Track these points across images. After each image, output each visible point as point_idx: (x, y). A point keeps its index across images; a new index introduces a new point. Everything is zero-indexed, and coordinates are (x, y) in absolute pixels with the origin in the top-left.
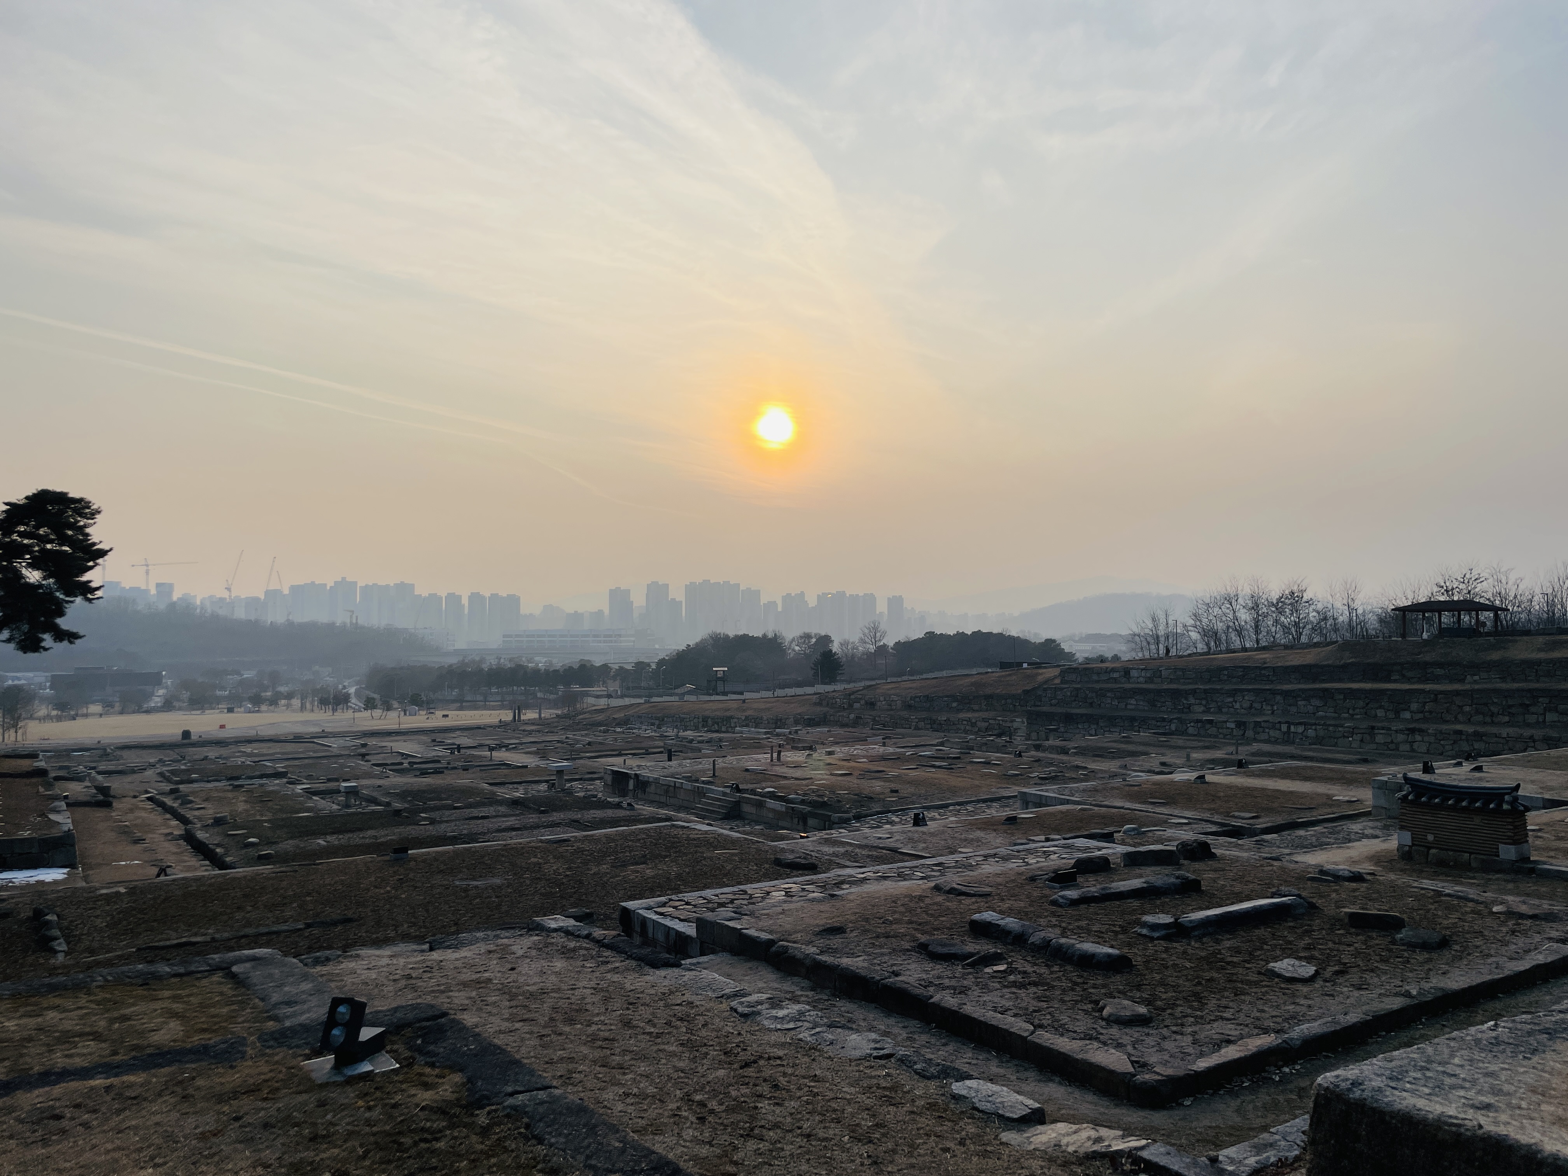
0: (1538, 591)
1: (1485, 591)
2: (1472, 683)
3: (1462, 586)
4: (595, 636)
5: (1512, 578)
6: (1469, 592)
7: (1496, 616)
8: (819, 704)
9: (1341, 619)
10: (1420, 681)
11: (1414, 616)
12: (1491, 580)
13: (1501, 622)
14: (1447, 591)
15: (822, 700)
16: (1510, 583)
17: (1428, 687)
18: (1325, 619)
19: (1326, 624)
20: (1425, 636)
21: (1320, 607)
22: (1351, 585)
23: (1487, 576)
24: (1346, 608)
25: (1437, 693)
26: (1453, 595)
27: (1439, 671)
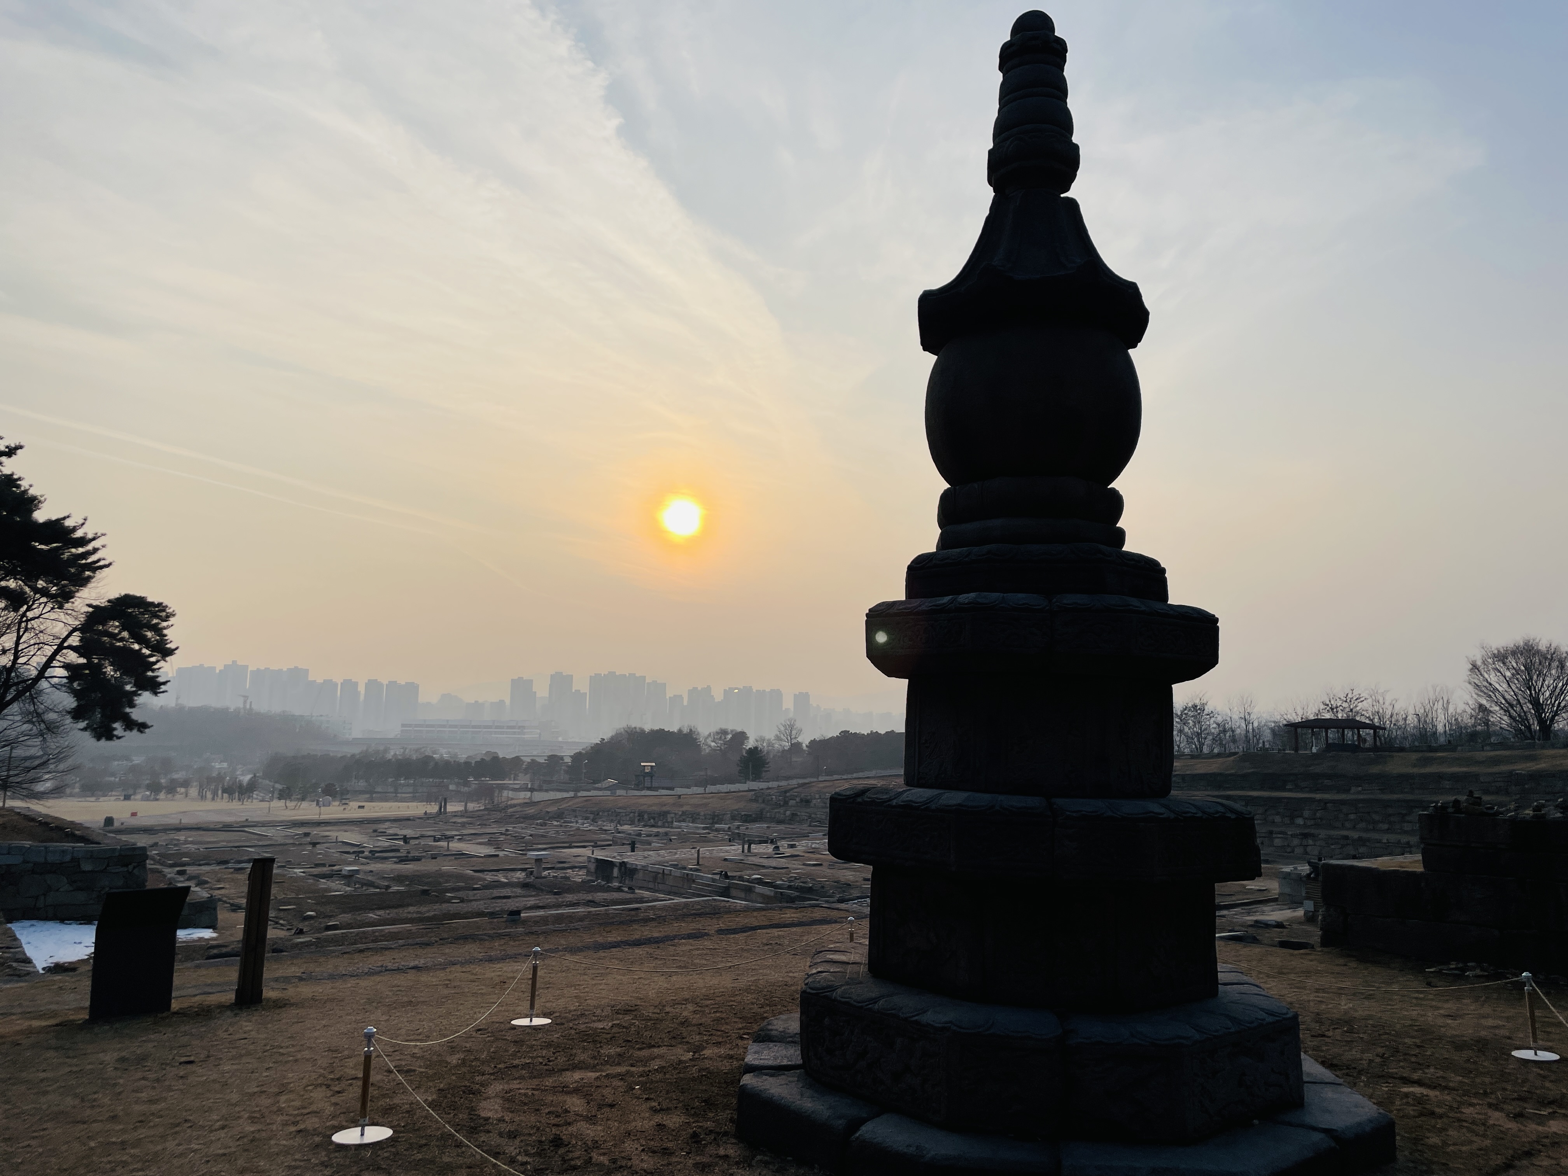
0: (1411, 711)
1: (1366, 710)
2: (1354, 794)
3: (1345, 705)
4: (497, 727)
5: (1388, 699)
6: (1351, 710)
7: (1375, 732)
8: (755, 800)
9: (1238, 731)
10: (1311, 791)
11: (1305, 730)
12: (1370, 700)
13: (1380, 739)
14: (1332, 709)
15: (758, 796)
16: (1387, 703)
17: (1318, 796)
18: (1225, 731)
19: (1225, 735)
20: (1314, 750)
21: (1219, 719)
22: (1247, 700)
23: (1367, 696)
24: (1243, 721)
25: (1326, 802)
26: (1337, 712)
27: (1327, 782)
